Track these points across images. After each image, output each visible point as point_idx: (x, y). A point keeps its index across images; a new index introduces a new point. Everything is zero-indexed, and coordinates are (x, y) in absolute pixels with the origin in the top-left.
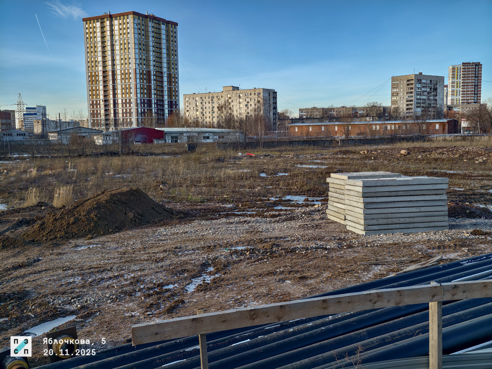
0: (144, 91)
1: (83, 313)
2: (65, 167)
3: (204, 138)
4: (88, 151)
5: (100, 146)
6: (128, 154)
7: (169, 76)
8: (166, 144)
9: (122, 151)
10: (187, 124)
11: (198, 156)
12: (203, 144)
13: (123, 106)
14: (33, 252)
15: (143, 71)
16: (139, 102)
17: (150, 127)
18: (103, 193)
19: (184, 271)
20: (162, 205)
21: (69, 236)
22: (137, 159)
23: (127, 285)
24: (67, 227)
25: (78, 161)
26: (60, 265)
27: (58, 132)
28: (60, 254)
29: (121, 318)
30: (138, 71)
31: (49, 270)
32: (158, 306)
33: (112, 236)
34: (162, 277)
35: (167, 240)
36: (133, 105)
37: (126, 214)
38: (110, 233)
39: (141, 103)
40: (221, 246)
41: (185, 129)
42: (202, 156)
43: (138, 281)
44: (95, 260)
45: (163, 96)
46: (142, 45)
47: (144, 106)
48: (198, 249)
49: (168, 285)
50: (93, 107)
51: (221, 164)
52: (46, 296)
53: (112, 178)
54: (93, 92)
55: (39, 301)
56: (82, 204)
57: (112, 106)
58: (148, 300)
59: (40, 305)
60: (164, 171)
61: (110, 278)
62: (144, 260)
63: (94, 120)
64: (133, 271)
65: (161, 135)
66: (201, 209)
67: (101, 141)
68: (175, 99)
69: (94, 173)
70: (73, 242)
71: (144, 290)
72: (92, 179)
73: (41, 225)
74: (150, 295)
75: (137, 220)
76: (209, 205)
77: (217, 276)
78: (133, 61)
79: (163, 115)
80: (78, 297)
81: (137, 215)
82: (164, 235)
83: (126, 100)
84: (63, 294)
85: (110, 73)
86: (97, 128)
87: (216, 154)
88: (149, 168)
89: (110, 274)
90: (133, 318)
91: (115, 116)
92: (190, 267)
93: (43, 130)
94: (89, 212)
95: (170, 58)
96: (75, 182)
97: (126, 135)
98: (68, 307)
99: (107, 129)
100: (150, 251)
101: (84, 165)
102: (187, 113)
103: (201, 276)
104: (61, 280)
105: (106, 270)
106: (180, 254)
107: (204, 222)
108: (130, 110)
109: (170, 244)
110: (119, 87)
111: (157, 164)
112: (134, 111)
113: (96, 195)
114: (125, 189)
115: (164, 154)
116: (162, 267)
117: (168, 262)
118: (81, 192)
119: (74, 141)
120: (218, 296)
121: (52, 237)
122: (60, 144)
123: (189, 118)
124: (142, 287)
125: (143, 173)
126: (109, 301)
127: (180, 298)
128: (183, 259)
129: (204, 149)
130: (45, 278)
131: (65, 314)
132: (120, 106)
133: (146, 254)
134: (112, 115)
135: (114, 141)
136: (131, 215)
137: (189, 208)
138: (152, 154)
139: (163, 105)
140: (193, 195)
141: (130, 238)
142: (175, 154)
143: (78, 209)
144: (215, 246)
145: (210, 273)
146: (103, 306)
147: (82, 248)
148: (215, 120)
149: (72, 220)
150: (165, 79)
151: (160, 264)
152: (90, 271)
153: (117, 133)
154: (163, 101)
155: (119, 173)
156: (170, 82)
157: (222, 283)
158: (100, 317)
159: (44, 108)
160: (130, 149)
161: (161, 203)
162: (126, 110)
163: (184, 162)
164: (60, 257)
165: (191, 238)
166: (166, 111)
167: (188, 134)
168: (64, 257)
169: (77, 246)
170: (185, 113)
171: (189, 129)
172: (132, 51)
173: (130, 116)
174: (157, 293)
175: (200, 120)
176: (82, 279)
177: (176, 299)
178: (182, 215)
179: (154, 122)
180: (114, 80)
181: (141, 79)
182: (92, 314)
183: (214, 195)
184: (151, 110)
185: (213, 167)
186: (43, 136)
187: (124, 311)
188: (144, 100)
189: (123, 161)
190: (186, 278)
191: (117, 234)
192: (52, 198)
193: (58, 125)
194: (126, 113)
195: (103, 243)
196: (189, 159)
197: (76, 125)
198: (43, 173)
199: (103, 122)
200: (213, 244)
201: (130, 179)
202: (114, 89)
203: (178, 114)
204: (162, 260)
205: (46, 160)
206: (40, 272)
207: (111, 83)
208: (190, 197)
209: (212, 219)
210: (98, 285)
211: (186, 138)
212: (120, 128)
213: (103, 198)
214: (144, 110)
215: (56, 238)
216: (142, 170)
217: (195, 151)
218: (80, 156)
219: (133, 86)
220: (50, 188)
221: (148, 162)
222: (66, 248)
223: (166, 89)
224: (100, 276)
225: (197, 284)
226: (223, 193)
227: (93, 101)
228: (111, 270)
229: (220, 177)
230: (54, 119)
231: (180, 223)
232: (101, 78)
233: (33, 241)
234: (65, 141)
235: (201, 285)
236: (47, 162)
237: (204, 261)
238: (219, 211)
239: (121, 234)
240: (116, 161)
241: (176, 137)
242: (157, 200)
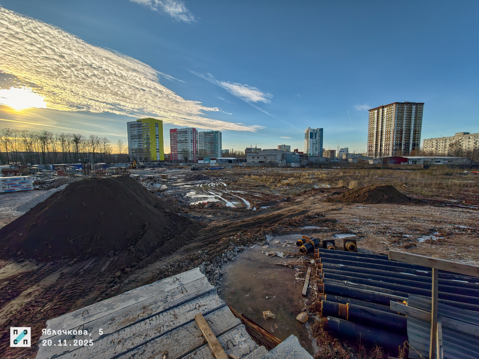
0: (398, 139)
1: (359, 235)
2: (355, 173)
3: (436, 162)
4: (365, 166)
5: (372, 164)
6: (386, 169)
7: (415, 131)
8: (409, 165)
9: (382, 167)
10: (424, 154)
11: (430, 172)
12: (435, 165)
13: (385, 147)
14: (340, 205)
15: (398, 130)
16: (394, 144)
17: (399, 156)
18: (372, 185)
19: (417, 230)
20: (405, 195)
21: (354, 202)
22: (391, 171)
23: (381, 229)
24: (354, 198)
25: (361, 170)
26: (350, 213)
27: (353, 158)
28: (351, 208)
29: (378, 243)
30: (395, 130)
31: (345, 213)
32: (399, 243)
33: (375, 205)
34: (402, 230)
35: (406, 212)
36: (391, 146)
37: (383, 196)
38: (375, 203)
39: (395, 145)
40: (446, 222)
41: (422, 157)
42: (434, 171)
43: (388, 228)
44: (366, 214)
45: (409, 141)
46: (399, 117)
47: (397, 146)
48: (428, 221)
49: (406, 234)
50: (370, 148)
51: (449, 177)
52: (344, 224)
53: (376, 179)
54: (370, 141)
55: (341, 225)
56: (362, 189)
57: (379, 147)
58: (393, 239)
59: (341, 227)
60: (406, 178)
61: (373, 223)
62: (392, 219)
63: (369, 153)
64: (385, 223)
65: (406, 160)
66: (431, 200)
67: (372, 162)
68: (417, 142)
69: (368, 176)
70: (357, 204)
71: (391, 233)
72: (367, 179)
73: (344, 195)
74: (394, 237)
75: (389, 200)
76: (437, 199)
77: (441, 238)
78: (393, 125)
79: (409, 150)
80: (357, 228)
81: (389, 197)
82: (405, 209)
83: (387, 144)
84: (351, 224)
85: (380, 132)
86: (371, 157)
87: (445, 171)
88: (397, 176)
89: (373, 222)
90: (384, 244)
91: (380, 151)
92: (421, 229)
93: (346, 157)
94: (365, 193)
95: (416, 121)
96: (359, 179)
97: (385, 160)
98: (353, 231)
99: (376, 157)
100: (396, 215)
101: (363, 172)
102: (425, 149)
103: (429, 235)
104: (350, 219)
105: (371, 219)
106: (415, 221)
107: (433, 207)
108: (389, 148)
109: (408, 215)
110: (384, 138)
111: (402, 174)
112: (391, 149)
113: (369, 186)
114: (383, 185)
115: (407, 169)
116: (402, 225)
117: (406, 223)
118: (361, 184)
119: (359, 162)
120: (441, 249)
121: (347, 201)
122: (353, 163)
123: (426, 151)
124: (390, 231)
125: (394, 178)
126: (372, 233)
127: (414, 243)
128: (417, 223)
129: (435, 168)
130: (343, 216)
131: (351, 233)
132: (384, 147)
133: (393, 216)
134: (379, 151)
135: (379, 162)
136: (386, 197)
137: (422, 198)
138: (399, 169)
139: (409, 146)
140: (426, 191)
141: (385, 207)
142: (414, 170)
143: (360, 191)
144: (441, 222)
145: (436, 236)
146: (369, 235)
147: (361, 208)
148: (446, 152)
149: (357, 195)
150: (412, 132)
151: (401, 223)
152: (363, 218)
153: (381, 159)
154: (409, 143)
155: (381, 177)
156: (415, 133)
157: (445, 243)
158: (367, 239)
159: (348, 149)
160: (387, 166)
161: (403, 193)
162: (387, 148)
163: (420, 174)
164: (350, 209)
165: (423, 214)
166: (411, 148)
167: (424, 160)
168: (352, 210)
169: (358, 206)
170: (423, 149)
171: (425, 157)
172: (393, 121)
173: (389, 151)
174: (399, 237)
175: (434, 152)
176: (360, 221)
177: (411, 243)
178: (417, 202)
179: (402, 154)
180: (382, 135)
181: (396, 133)
182: (363, 236)
183: (442, 194)
184: (401, 148)
185: (442, 178)
186: (346, 160)
187: (380, 240)
188: (397, 143)
189: (383, 171)
190: (418, 234)
191: (378, 205)
192: (348, 185)
193: (353, 155)
194: (387, 150)
195: (370, 207)
196: (424, 173)
197: (361, 155)
198: (345, 175)
199: (374, 154)
200: (439, 220)
201: (386, 180)
202: (381, 139)
203: (418, 149)
204: (403, 221)
205: (347, 169)
206: (342, 214)
207: (380, 136)
208: (423, 193)
209: (439, 206)
210: (367, 225)
211: (423, 162)
212: (383, 156)
213: (372, 188)
214: (397, 148)
215: (349, 201)
216: (394, 177)
217: (428, 169)
218: (361, 168)
219: (391, 137)
220: (348, 181)
221: (397, 173)
222: (354, 206)
223: (412, 137)
224: (368, 221)
225: (426, 239)
226: (449, 193)
227: (370, 145)
228: (374, 220)
229: (448, 184)
230: (351, 153)
231: (415, 205)
232: (375, 135)
233: (340, 201)
234: (355, 162)
235: (429, 240)
236: (347, 170)
237: (432, 228)
238: (445, 203)
239: (380, 205)
240: (379, 172)
241: (416, 161)
242: (401, 192)
